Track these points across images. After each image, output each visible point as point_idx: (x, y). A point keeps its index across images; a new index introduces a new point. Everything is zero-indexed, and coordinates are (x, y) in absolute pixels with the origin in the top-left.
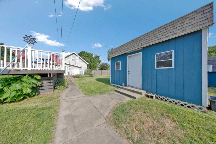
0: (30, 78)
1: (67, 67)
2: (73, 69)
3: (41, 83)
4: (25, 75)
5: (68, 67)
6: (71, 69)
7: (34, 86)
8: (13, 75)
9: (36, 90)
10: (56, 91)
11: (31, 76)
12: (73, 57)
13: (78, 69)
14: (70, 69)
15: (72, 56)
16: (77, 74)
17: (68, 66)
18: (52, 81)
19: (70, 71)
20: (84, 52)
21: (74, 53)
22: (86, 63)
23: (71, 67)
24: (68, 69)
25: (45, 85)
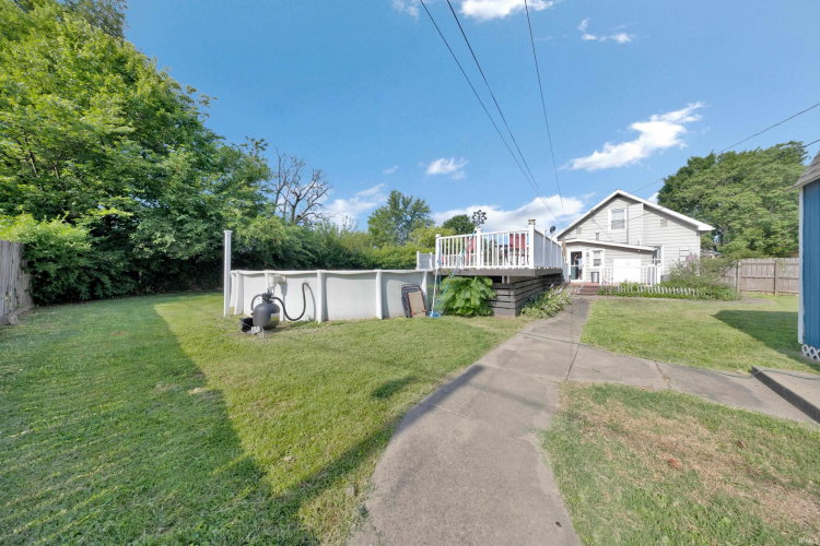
0: (479, 283)
1: (588, 255)
2: (611, 260)
3: (494, 294)
4: (473, 277)
5: (592, 254)
6: (603, 261)
7: (483, 296)
8: (464, 277)
9: (487, 305)
10: (522, 317)
11: (481, 279)
12: (614, 212)
13: (636, 260)
14: (597, 263)
15: (608, 209)
16: (622, 281)
17: (591, 250)
18: (512, 293)
19: (597, 267)
20: (711, 157)
21: (618, 196)
22: (693, 227)
23: (603, 254)
24: (592, 263)
25: (501, 298)
